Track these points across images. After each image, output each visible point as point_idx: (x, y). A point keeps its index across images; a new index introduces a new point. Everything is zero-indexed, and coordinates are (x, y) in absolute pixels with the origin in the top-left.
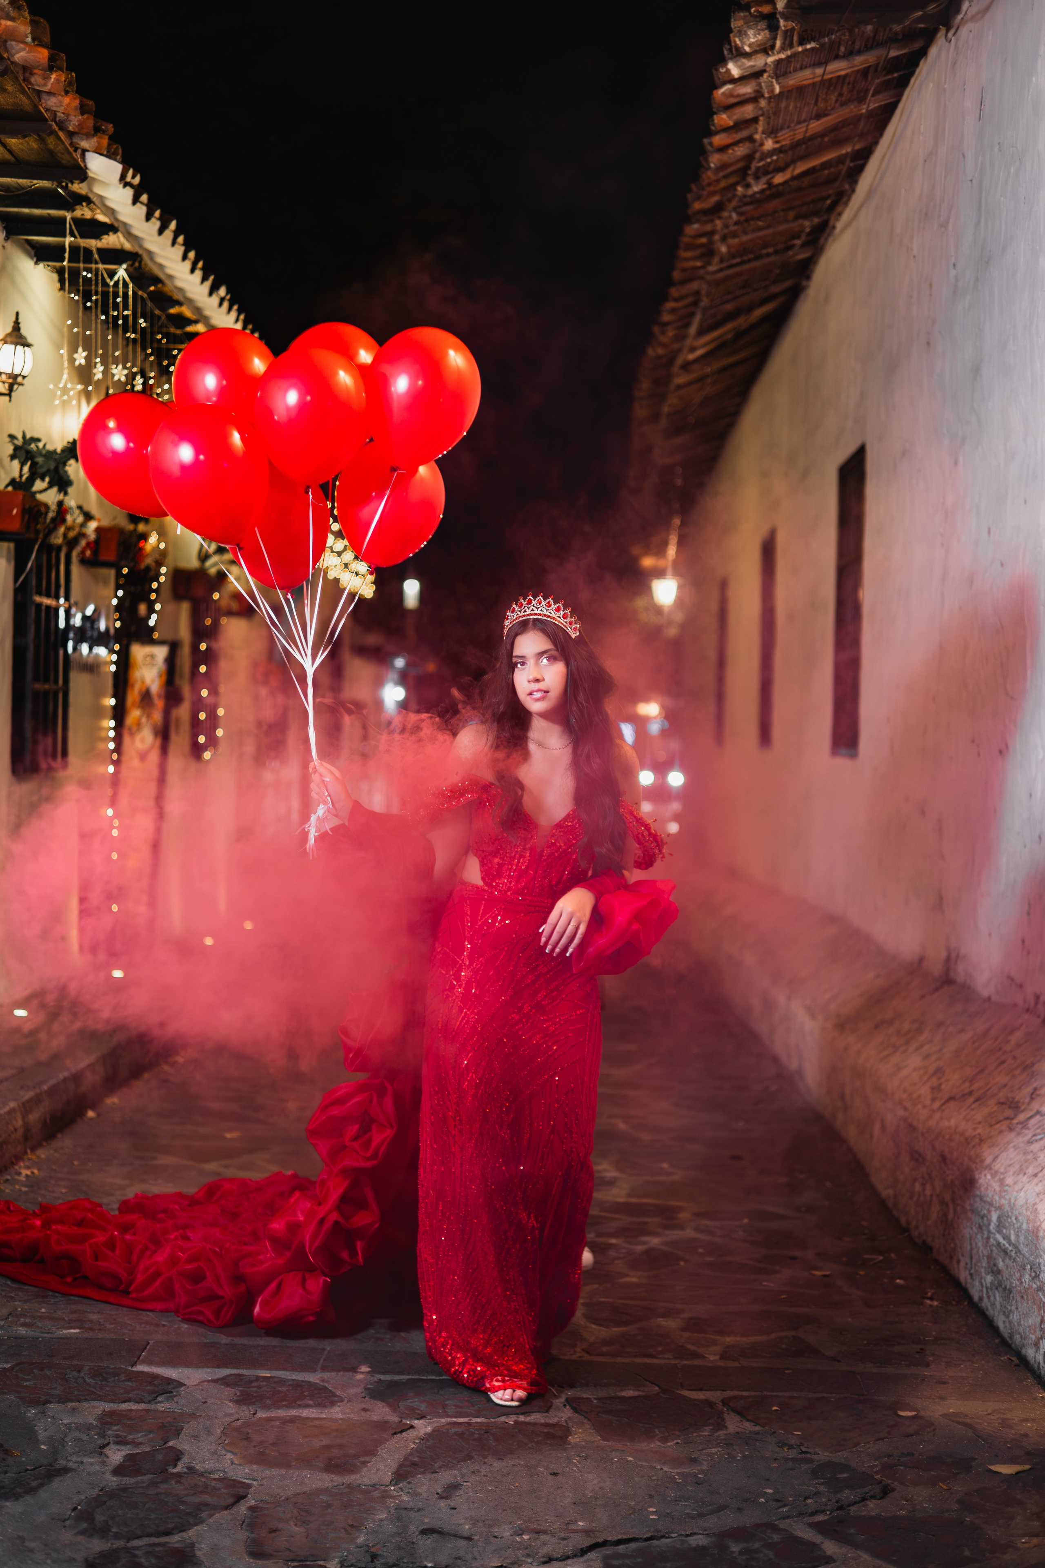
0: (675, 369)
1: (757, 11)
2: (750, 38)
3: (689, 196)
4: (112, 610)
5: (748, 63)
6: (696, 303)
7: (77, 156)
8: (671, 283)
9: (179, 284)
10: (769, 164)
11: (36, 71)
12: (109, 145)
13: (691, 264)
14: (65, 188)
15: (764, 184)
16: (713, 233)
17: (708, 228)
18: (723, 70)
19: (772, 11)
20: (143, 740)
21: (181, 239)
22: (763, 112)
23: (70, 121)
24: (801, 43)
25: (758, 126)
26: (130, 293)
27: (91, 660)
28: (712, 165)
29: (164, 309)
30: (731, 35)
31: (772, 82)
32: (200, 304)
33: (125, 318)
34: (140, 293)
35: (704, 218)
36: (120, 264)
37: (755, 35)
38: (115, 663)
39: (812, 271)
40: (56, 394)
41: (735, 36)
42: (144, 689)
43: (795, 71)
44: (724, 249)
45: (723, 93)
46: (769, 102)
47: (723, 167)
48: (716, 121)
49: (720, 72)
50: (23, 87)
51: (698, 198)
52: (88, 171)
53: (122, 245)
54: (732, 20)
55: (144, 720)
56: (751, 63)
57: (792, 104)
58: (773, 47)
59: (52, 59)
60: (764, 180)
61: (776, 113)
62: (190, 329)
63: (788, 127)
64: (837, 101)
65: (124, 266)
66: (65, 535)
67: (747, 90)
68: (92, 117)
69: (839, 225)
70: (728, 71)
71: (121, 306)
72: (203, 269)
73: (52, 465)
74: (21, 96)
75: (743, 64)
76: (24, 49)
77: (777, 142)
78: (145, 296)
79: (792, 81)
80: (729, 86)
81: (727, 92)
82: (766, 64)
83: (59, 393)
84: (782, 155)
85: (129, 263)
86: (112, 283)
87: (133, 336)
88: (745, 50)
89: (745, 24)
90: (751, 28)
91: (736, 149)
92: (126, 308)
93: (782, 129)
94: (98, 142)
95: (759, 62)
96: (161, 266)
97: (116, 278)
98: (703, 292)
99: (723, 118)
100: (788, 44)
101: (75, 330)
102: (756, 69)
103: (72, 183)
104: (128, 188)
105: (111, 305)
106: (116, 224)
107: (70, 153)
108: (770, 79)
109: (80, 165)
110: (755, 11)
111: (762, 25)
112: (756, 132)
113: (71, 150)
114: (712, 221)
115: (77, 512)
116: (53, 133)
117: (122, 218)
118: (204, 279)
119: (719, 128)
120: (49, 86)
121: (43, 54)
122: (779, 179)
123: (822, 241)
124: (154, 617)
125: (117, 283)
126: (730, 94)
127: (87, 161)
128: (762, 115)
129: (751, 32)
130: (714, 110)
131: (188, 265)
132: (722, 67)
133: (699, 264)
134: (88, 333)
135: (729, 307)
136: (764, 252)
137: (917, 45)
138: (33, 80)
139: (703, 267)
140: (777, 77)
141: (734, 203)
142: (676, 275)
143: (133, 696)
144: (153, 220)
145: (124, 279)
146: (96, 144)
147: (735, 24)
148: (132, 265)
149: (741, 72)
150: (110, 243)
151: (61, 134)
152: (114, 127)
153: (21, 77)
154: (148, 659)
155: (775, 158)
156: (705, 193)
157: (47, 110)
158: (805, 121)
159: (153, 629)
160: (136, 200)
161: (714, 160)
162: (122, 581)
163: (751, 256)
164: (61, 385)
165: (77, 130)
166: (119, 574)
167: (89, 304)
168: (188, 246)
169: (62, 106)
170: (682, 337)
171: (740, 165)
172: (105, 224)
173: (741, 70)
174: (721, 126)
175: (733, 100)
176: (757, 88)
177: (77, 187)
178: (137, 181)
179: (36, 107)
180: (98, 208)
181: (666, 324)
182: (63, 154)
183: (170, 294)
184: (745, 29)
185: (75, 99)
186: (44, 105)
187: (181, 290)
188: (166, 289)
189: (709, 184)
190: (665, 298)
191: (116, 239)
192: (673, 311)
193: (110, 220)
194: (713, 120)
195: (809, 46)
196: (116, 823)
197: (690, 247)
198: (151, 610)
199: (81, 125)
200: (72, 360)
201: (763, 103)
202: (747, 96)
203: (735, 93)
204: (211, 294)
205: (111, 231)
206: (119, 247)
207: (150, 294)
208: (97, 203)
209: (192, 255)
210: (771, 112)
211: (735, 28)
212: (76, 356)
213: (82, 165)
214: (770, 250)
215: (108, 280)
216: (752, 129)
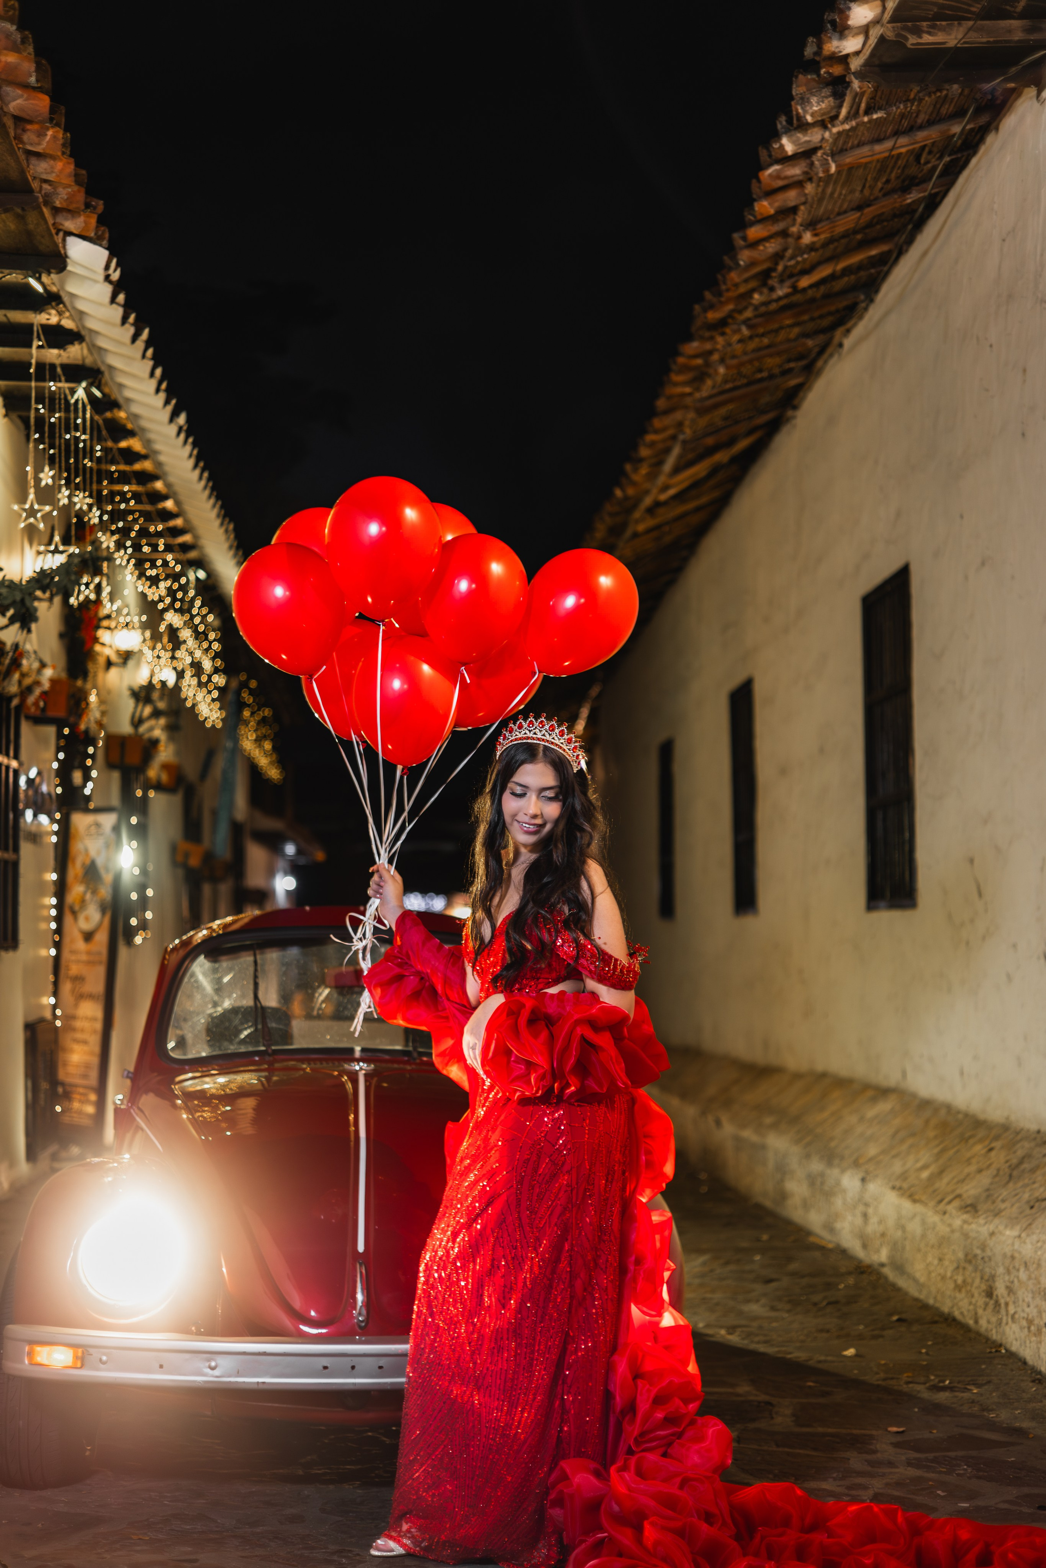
0: (637, 514)
1: (827, 72)
2: (813, 105)
3: (697, 308)
4: (53, 774)
5: (803, 138)
6: (674, 438)
7: (59, 239)
8: (653, 413)
9: (135, 409)
10: (798, 263)
11: (29, 127)
12: (97, 227)
13: (679, 390)
14: (39, 280)
15: (789, 287)
16: (710, 353)
17: (708, 346)
18: (776, 146)
19: (843, 73)
20: (87, 919)
21: (150, 352)
22: (807, 199)
23: (58, 194)
24: (867, 112)
25: (797, 217)
26: (88, 416)
27: (34, 829)
28: (742, 263)
29: (116, 440)
30: (793, 103)
31: (827, 160)
32: (152, 436)
33: (84, 441)
34: (96, 417)
35: (707, 334)
36: (79, 382)
37: (818, 103)
38: (56, 833)
39: (804, 398)
40: (21, 516)
41: (797, 104)
42: (88, 862)
43: (852, 148)
44: (722, 370)
45: (770, 175)
46: (818, 186)
47: (752, 264)
48: (756, 209)
49: (773, 148)
50: (12, 145)
51: (712, 307)
52: (68, 260)
53: (84, 359)
54: (794, 86)
55: (88, 896)
56: (807, 138)
57: (838, 189)
58: (836, 117)
59: (52, 110)
60: (788, 283)
61: (820, 200)
62: (137, 467)
63: (828, 218)
64: (882, 189)
65: (84, 384)
66: (20, 682)
67: (795, 171)
68: (83, 190)
69: (847, 342)
70: (782, 147)
71: (81, 427)
72: (167, 390)
73: (18, 596)
74: (9, 158)
75: (799, 139)
76: (21, 96)
77: (816, 235)
78: (101, 422)
79: (849, 159)
80: (777, 167)
81: (774, 174)
82: (823, 139)
83: (24, 515)
84: (813, 254)
85: (90, 380)
86: (73, 401)
87: (89, 464)
88: (806, 120)
89: (807, 90)
90: (815, 95)
91: (767, 245)
92: (84, 433)
93: (820, 221)
94: (85, 222)
95: (814, 136)
96: (121, 386)
97: (76, 397)
98: (687, 423)
99: (764, 206)
100: (853, 114)
101: (41, 447)
102: (812, 146)
103: (49, 273)
104: (107, 284)
105: (72, 425)
106: (83, 333)
107: (51, 235)
108: (825, 156)
109: (60, 252)
110: (825, 73)
111: (827, 91)
112: (794, 225)
113: (54, 231)
114: (712, 338)
115: (33, 656)
116: (38, 208)
117: (91, 324)
118: (167, 402)
119: (759, 217)
120: (44, 144)
121: (43, 103)
122: (804, 282)
123: (820, 363)
124: (90, 785)
125: (77, 401)
126: (777, 176)
127: (68, 247)
128: (804, 203)
129: (814, 100)
130: (755, 196)
131: (153, 383)
132: (776, 142)
133: (688, 390)
134: (52, 451)
135: (710, 441)
136: (759, 376)
137: (983, 120)
138: (25, 138)
139: (690, 394)
140: (833, 155)
141: (748, 313)
142: (661, 403)
143: (75, 870)
144: (127, 326)
145: (82, 399)
146: (83, 225)
147: (797, 90)
148: (90, 385)
149: (795, 148)
150: (71, 355)
151: (45, 210)
152: (105, 204)
153: (12, 134)
154: (93, 828)
155: (806, 256)
156: (723, 299)
157: (35, 178)
158: (845, 212)
159: (88, 799)
160: (113, 300)
161: (744, 257)
162: (62, 743)
163: (745, 381)
164: (27, 506)
165: (65, 205)
166: (60, 735)
167: (53, 420)
168: (157, 360)
169: (52, 172)
170: (652, 476)
171: (765, 266)
172: (69, 332)
173: (796, 145)
174: (761, 214)
175: (780, 183)
176: (806, 169)
177: (51, 280)
178: (116, 276)
179: (23, 172)
180: (68, 310)
181: (641, 460)
182: (43, 237)
183: (124, 422)
184: (808, 96)
185: (69, 163)
186: (31, 172)
187: (136, 417)
188: (122, 414)
189: (728, 290)
190: (644, 432)
191: (79, 352)
192: (652, 444)
193: (77, 327)
194: (753, 209)
195: (875, 116)
196: (59, 1012)
197: (685, 369)
198: (87, 778)
199: (70, 198)
200: (38, 480)
201: (809, 188)
202: (796, 179)
203: (783, 175)
204: (171, 420)
205: (76, 340)
206: (80, 362)
207: (106, 421)
208: (68, 304)
209: (158, 372)
210: (816, 199)
211: (797, 94)
212: (42, 475)
213: (63, 252)
214: (765, 374)
215: (69, 397)
216: (789, 220)
